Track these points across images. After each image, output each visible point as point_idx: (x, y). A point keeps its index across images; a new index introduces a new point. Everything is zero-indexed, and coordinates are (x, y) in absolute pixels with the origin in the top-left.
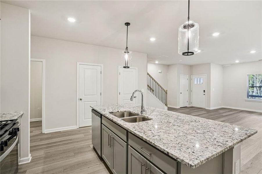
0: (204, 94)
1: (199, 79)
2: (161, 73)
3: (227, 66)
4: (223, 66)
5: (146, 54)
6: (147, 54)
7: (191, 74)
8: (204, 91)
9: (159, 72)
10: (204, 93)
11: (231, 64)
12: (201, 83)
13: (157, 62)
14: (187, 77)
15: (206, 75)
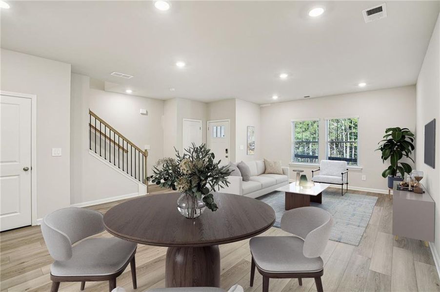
0: (227, 157)
1: (219, 128)
2: (147, 114)
3: (265, 105)
4: (261, 106)
5: (70, 65)
6: (72, 66)
7: (207, 118)
8: (227, 150)
9: (141, 112)
10: (227, 155)
11: (271, 103)
12: (222, 136)
13: (129, 91)
14: (200, 124)
15: (230, 122)
